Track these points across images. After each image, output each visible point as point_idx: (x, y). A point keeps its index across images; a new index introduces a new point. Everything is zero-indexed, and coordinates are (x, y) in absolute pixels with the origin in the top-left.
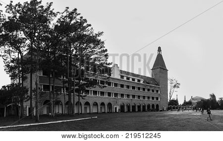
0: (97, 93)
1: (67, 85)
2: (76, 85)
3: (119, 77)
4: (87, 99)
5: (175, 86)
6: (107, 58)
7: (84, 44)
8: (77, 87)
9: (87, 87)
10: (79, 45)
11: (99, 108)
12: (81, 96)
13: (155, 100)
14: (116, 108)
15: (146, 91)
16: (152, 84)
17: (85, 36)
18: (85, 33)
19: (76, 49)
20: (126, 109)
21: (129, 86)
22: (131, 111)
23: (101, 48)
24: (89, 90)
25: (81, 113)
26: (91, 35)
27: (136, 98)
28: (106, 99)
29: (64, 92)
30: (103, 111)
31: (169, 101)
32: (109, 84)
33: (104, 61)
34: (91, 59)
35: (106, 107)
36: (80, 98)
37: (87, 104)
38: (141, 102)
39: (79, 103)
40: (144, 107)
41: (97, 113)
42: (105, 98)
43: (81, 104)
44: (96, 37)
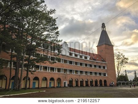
0: (47, 69)
1: (15, 59)
2: (25, 60)
3: (68, 54)
4: (36, 74)
5: (122, 61)
6: (58, 36)
7: (37, 19)
8: (26, 62)
9: (37, 62)
10: (32, 21)
11: (48, 83)
12: (30, 71)
13: (102, 75)
14: (65, 83)
15: (93, 67)
16: (98, 60)
17: (39, 12)
18: (38, 9)
19: (29, 23)
20: (74, 84)
21: (77, 63)
22: (79, 85)
23: (53, 25)
24: (39, 66)
25: (29, 88)
26: (44, 12)
27: (84, 74)
28: (56, 75)
29: (11, 66)
30: (52, 85)
31: (117, 76)
32: (59, 60)
33: (55, 38)
34: (43, 35)
35: (56, 82)
36: (29, 73)
37: (36, 79)
38: (88, 78)
39: (27, 78)
40: (91, 82)
41: (47, 88)
42: (55, 73)
43: (29, 79)
44: (48, 15)
